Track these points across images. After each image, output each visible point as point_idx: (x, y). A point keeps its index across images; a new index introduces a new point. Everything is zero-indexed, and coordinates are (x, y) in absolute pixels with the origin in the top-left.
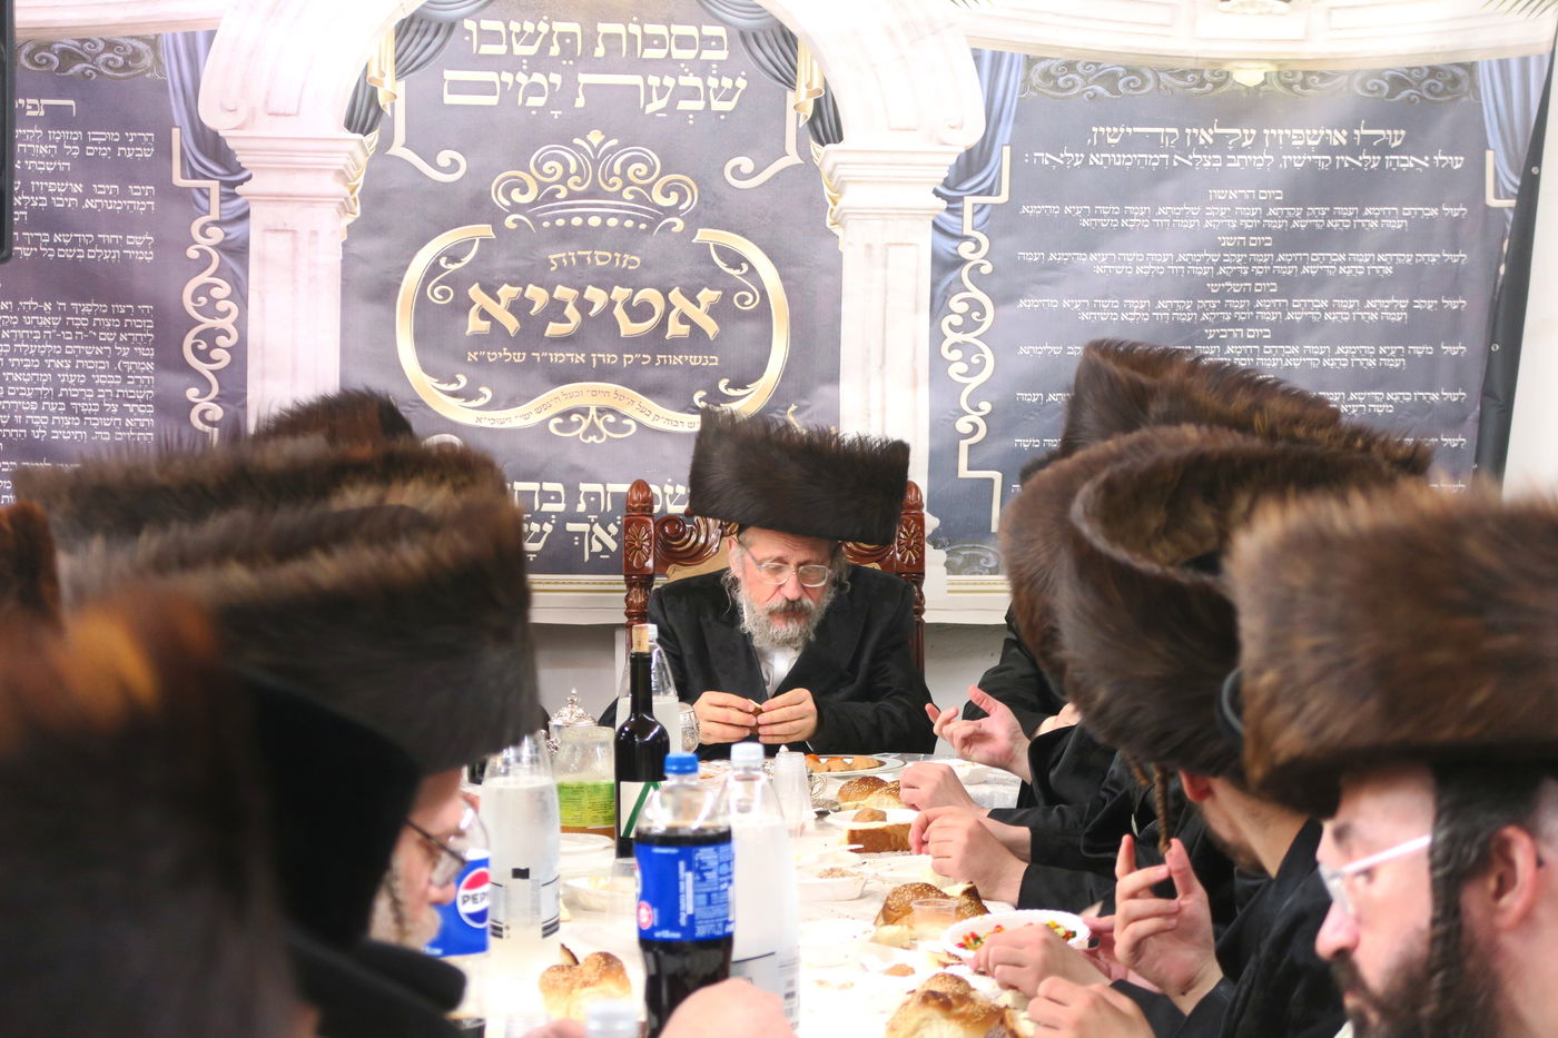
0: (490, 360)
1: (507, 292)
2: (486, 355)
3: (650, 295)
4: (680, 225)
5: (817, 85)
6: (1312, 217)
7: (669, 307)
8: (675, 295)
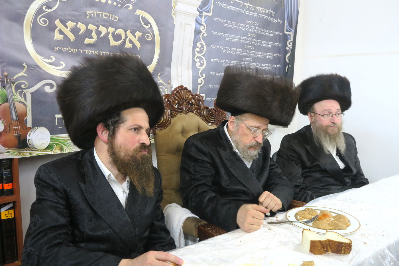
0: (63, 51)
1: (70, 24)
2: (62, 49)
3: (120, 31)
4: (131, 7)
6: (261, 31)
7: (126, 37)
8: (128, 32)
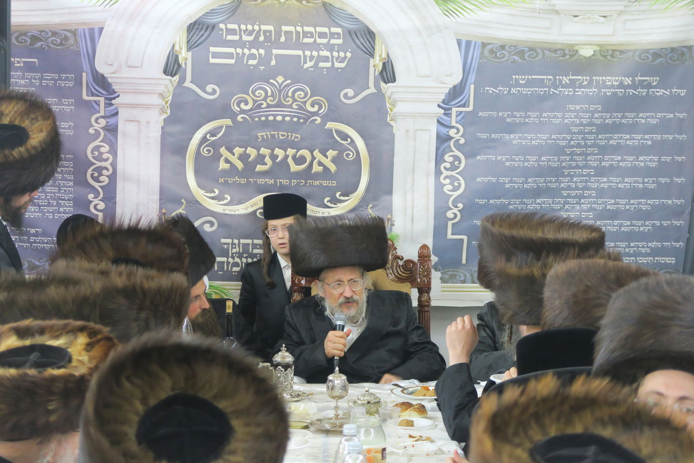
0: (230, 182)
1: (238, 151)
2: (228, 180)
3: (305, 152)
4: (319, 120)
5: (384, 55)
6: (615, 118)
7: (313, 158)
8: (316, 153)
